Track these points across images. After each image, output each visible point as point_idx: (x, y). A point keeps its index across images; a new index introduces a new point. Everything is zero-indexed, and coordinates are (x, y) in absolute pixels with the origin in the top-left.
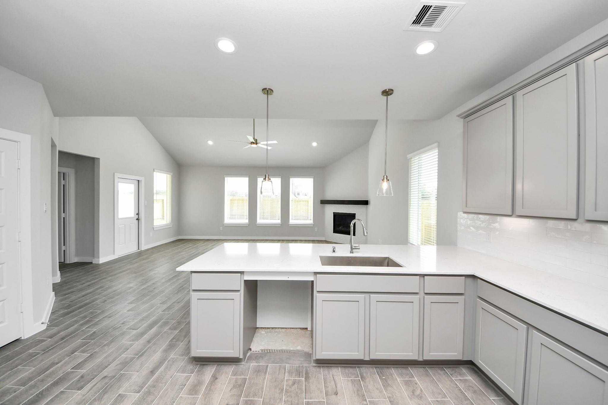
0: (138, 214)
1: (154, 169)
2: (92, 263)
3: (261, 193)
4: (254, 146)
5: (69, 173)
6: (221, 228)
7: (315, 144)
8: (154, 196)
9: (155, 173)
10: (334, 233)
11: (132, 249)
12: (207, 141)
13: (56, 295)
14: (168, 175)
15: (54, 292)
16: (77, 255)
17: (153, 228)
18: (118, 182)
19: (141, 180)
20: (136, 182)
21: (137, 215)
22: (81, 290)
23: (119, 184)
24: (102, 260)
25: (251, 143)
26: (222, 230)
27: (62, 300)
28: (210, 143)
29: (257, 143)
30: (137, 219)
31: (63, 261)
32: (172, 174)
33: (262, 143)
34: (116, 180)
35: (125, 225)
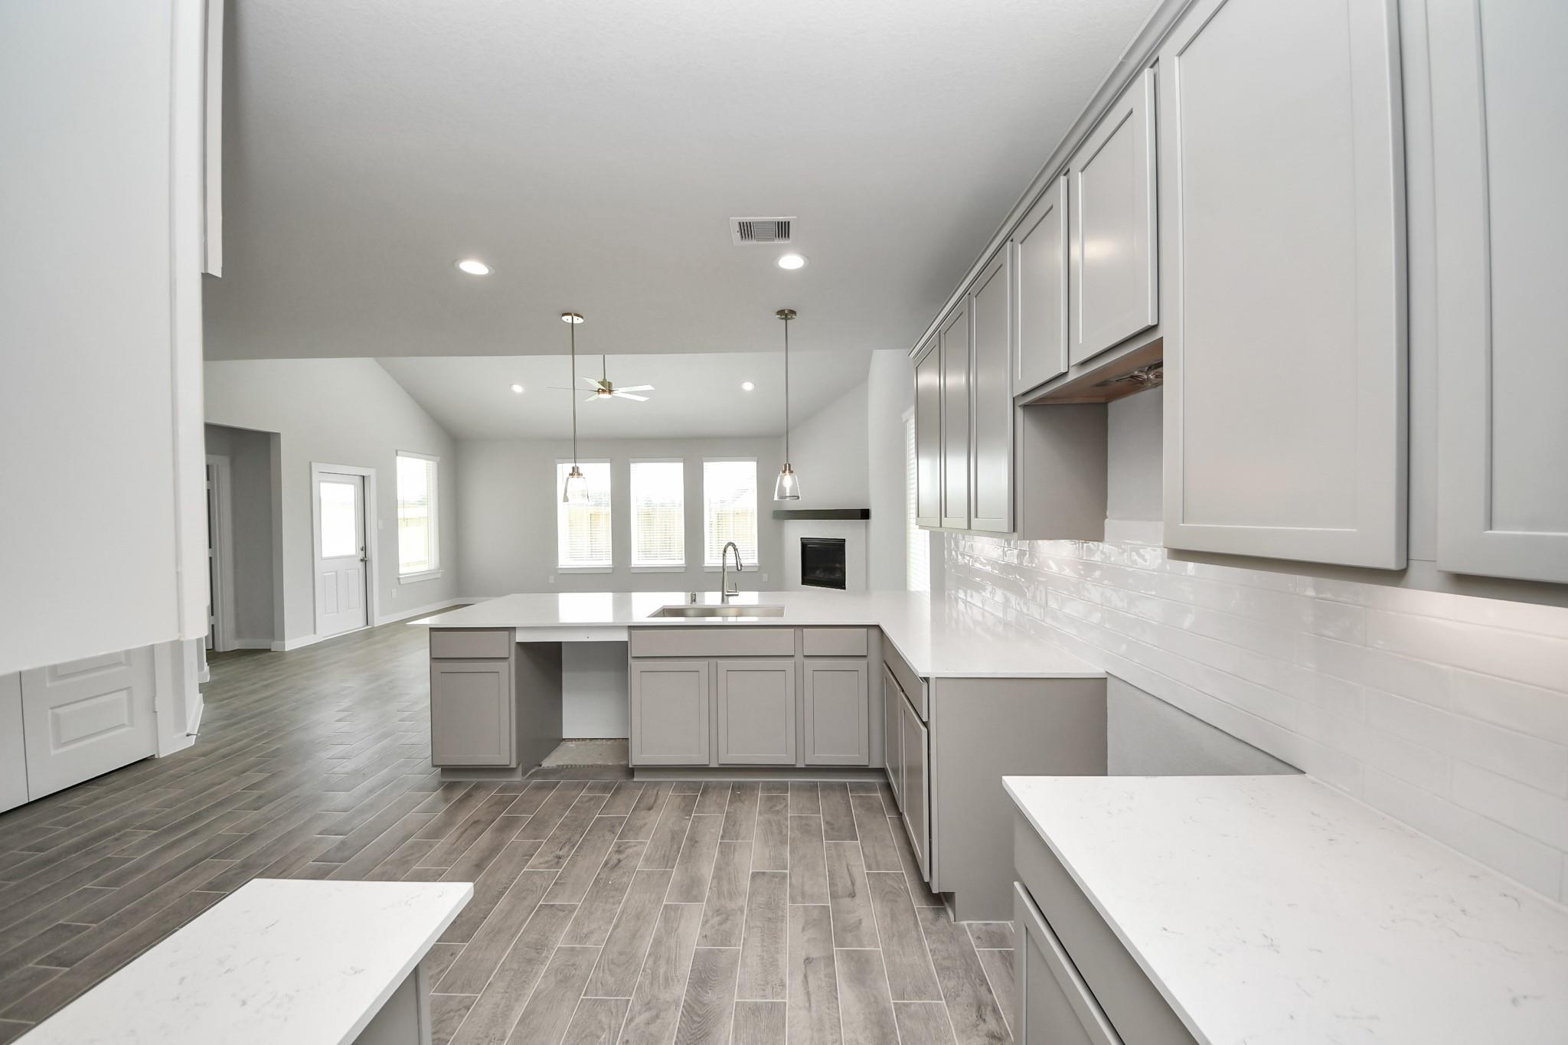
0: (364, 549)
1: (397, 451)
2: (269, 650)
3: (566, 499)
4: (606, 396)
5: (218, 466)
6: (552, 579)
7: (748, 386)
8: (399, 510)
9: (399, 458)
10: (803, 583)
11: (355, 623)
12: (511, 385)
13: (205, 700)
14: (431, 462)
15: (201, 694)
16: (239, 634)
17: (399, 579)
18: (320, 482)
19: (369, 476)
20: (358, 481)
21: (362, 550)
22: (253, 692)
23: (322, 484)
24: (291, 644)
25: (598, 391)
26: (553, 582)
27: (217, 708)
28: (518, 389)
29: (610, 391)
30: (362, 560)
31: (211, 647)
32: (438, 458)
33: (621, 390)
34: (315, 477)
35: (336, 572)
